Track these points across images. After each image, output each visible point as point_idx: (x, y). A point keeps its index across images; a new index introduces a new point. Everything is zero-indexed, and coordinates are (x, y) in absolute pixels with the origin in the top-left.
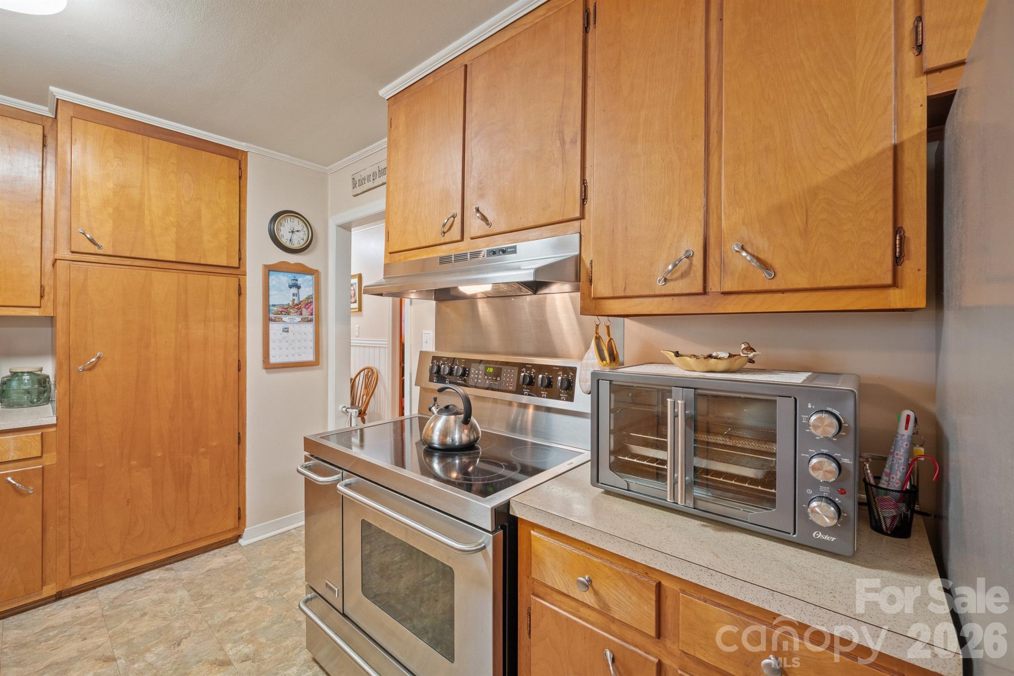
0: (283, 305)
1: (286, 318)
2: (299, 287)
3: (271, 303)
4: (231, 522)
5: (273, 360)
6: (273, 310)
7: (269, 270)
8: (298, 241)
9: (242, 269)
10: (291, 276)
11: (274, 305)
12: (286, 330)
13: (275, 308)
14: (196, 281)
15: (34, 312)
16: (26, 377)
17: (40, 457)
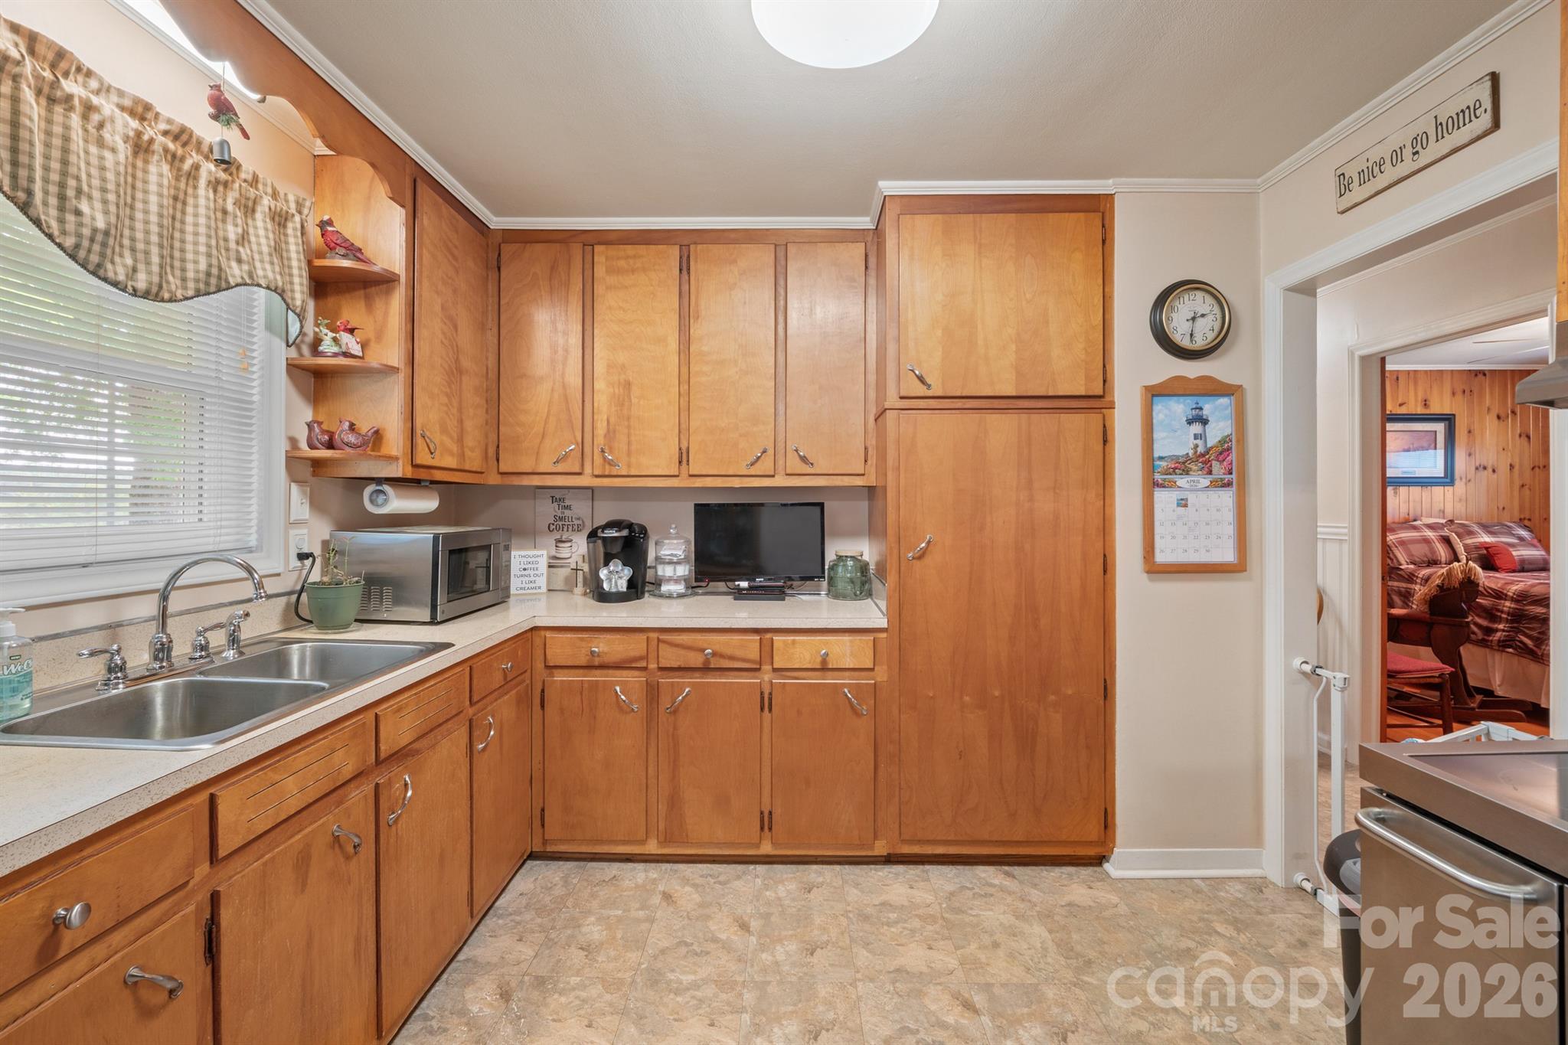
0: (1177, 457)
1: (1182, 481)
2: (1204, 422)
3: (1156, 455)
4: (1093, 831)
5: (1160, 558)
6: (1160, 466)
7: (1155, 393)
8: (1204, 333)
9: (1107, 399)
10: (1190, 401)
11: (1161, 458)
12: (1183, 503)
13: (1163, 464)
14: (1044, 423)
15: (859, 482)
16: (850, 563)
17: (873, 670)
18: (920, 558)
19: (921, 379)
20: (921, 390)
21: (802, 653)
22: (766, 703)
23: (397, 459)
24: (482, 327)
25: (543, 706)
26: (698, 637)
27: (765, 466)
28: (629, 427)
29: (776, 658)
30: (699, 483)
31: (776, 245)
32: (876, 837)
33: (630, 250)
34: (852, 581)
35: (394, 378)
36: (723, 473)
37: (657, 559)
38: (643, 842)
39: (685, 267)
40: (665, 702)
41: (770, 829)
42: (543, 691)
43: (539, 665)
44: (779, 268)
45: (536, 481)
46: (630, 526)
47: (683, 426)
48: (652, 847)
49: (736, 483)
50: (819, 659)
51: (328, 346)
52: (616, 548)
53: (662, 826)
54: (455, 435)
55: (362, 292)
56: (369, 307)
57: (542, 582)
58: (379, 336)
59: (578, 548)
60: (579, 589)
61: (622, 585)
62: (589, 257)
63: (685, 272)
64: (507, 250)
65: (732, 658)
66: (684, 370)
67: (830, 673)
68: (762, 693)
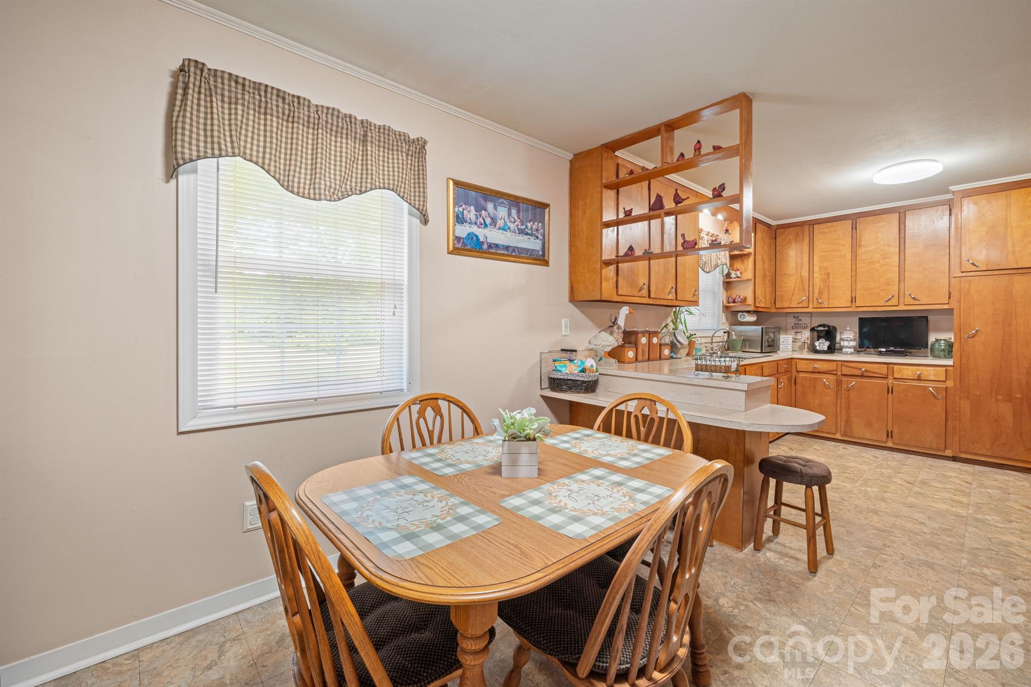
15: (946, 307)
16: (943, 342)
17: (945, 381)
18: (972, 337)
19: (973, 264)
20: (974, 268)
21: (908, 372)
22: (890, 390)
23: (751, 305)
24: (770, 259)
25: (795, 384)
26: (859, 364)
27: (894, 301)
28: (829, 290)
29: (895, 374)
30: (860, 309)
31: (899, 213)
32: (946, 448)
33: (829, 224)
34: (943, 350)
35: (749, 282)
36: (872, 305)
37: (841, 339)
38: (835, 434)
39: (854, 228)
40: (844, 386)
41: (892, 437)
42: (795, 379)
43: (794, 370)
44: (901, 221)
45: (790, 310)
46: (829, 326)
47: (853, 288)
48: (838, 436)
49: (879, 309)
50: (916, 376)
51: (733, 275)
52: (823, 334)
53: (842, 429)
54: (764, 297)
55: (740, 259)
56: (743, 262)
57: (790, 347)
58: (746, 270)
59: (806, 335)
60: (806, 350)
61: (825, 348)
62: (811, 229)
63: (854, 229)
64: (779, 232)
65: (874, 373)
66: (854, 266)
67: (922, 382)
68: (888, 387)
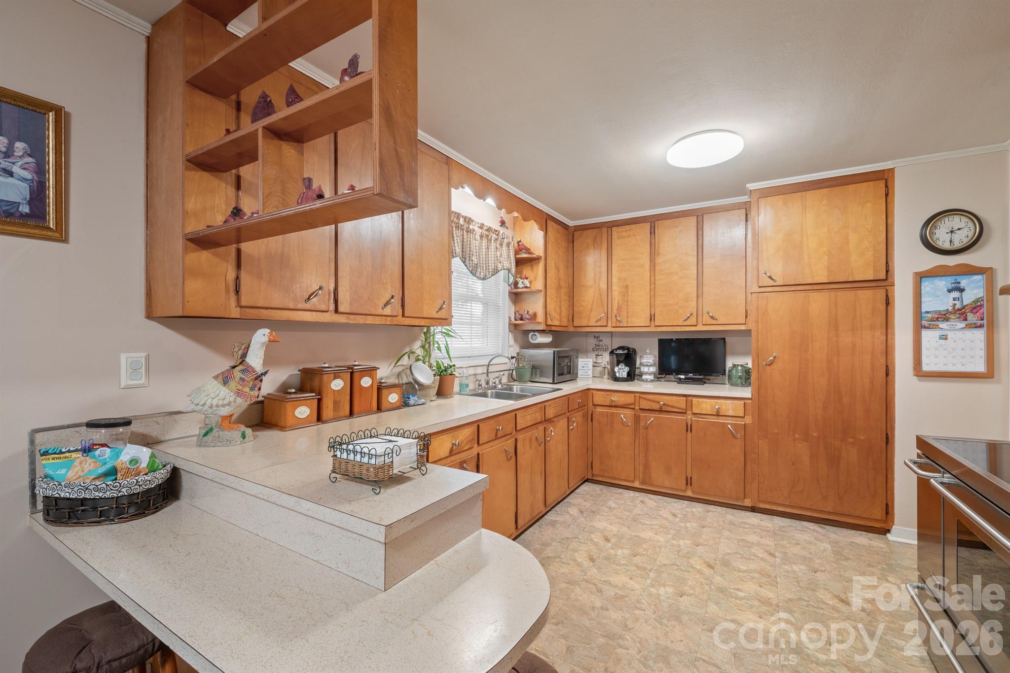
0: (940, 311)
1: (943, 325)
2: (961, 290)
3: (923, 310)
5: (925, 368)
6: (926, 317)
7: (920, 277)
8: (960, 240)
9: (889, 280)
10: (951, 279)
11: (927, 312)
13: (929, 315)
14: (845, 297)
15: (743, 328)
16: (740, 368)
17: (744, 417)
18: (770, 365)
19: (770, 277)
20: (771, 283)
21: (706, 406)
22: (689, 428)
23: (541, 323)
24: (567, 267)
25: (592, 421)
26: (657, 396)
27: (692, 321)
28: (627, 305)
29: (693, 409)
30: (660, 329)
31: (697, 216)
32: (745, 497)
33: (627, 227)
34: (740, 377)
35: (540, 294)
36: (671, 325)
37: (641, 364)
38: (633, 482)
39: (653, 232)
40: (642, 424)
41: (691, 485)
42: (592, 414)
43: (591, 404)
44: (699, 226)
45: (588, 329)
46: (628, 349)
47: (652, 303)
48: (637, 484)
49: (678, 329)
50: (715, 410)
51: (520, 285)
52: (622, 358)
53: (641, 476)
54: (559, 313)
55: (529, 264)
56: (532, 269)
57: (590, 373)
58: (535, 279)
59: (605, 359)
60: (606, 376)
61: (625, 375)
62: (610, 233)
63: (653, 234)
64: (576, 234)
65: (672, 407)
66: (653, 278)
67: (721, 417)
68: (687, 424)
